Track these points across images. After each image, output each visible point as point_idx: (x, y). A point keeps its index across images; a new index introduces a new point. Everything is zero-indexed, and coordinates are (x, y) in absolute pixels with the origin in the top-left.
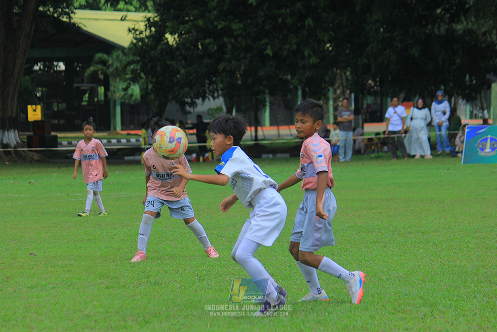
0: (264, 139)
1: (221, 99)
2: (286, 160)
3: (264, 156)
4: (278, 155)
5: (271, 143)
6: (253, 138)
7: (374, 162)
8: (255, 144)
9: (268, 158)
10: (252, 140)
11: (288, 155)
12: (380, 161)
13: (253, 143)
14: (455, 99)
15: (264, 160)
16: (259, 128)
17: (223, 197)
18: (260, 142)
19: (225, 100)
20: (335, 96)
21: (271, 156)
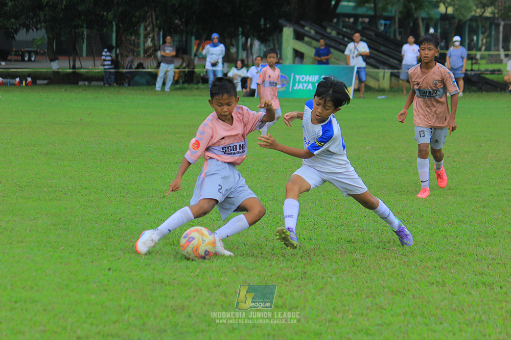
0: (81, 68)
1: (44, 31)
2: (100, 87)
3: (81, 83)
4: (93, 83)
5: (87, 72)
6: (71, 66)
7: (179, 92)
8: (73, 72)
9: (84, 85)
10: (70, 68)
11: (102, 83)
12: (184, 92)
13: (71, 70)
14: (251, 40)
15: (81, 86)
16: (77, 58)
17: (43, 117)
18: (77, 71)
19: (47, 32)
20: (146, 32)
21: (87, 83)
